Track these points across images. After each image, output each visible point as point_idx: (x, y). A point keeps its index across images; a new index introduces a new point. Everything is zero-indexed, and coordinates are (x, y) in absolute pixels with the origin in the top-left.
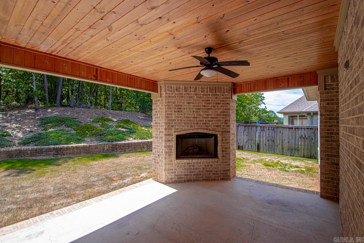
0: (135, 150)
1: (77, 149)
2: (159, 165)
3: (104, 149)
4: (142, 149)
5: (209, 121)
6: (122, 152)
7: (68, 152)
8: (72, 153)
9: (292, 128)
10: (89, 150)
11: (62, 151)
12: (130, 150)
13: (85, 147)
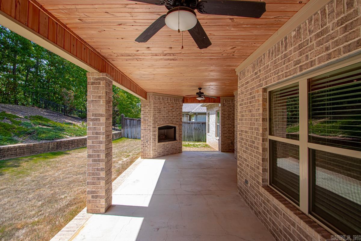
0: (77, 147)
1: (20, 150)
2: (148, 148)
3: (49, 148)
4: (83, 145)
5: (173, 118)
6: (67, 149)
7: (9, 153)
8: (15, 154)
9: (190, 123)
10: (34, 150)
11: (2, 152)
12: (73, 147)
13: (29, 147)
